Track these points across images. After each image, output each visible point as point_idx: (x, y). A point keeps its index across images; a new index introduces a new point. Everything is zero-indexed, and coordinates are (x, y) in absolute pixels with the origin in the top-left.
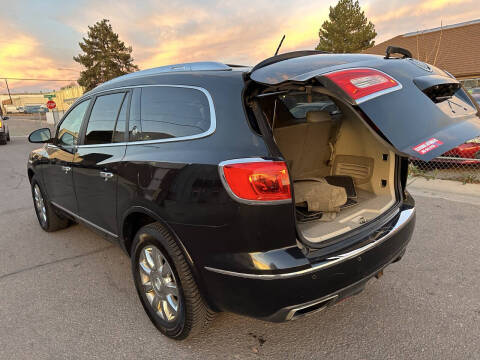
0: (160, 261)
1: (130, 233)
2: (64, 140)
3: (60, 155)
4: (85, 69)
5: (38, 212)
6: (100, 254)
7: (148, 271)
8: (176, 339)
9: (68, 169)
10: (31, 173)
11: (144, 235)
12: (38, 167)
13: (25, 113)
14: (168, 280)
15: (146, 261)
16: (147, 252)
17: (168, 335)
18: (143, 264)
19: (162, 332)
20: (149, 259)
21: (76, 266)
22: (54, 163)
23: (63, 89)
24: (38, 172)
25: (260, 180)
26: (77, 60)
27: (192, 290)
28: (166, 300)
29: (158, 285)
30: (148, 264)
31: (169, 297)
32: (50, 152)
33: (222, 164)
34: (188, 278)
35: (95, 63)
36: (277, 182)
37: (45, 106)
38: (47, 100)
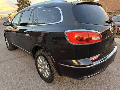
0: (44, 61)
1: (34, 52)
2: (14, 25)
3: (13, 29)
4: (18, 7)
5: (7, 45)
6: (25, 57)
7: (40, 63)
8: (49, 83)
9: (15, 33)
10: (5, 34)
11: (39, 53)
12: (7, 33)
13: (3, 19)
14: (46, 66)
15: (39, 60)
16: (40, 58)
17: (46, 81)
18: (38, 61)
19: (44, 80)
20: (40, 60)
21: (18, 60)
22: (11, 32)
23: (13, 13)
24: (7, 34)
25: (78, 37)
26: (16, 5)
27: (54, 70)
28: (45, 72)
29: (43, 67)
30: (40, 61)
31: (46, 71)
32: (10, 28)
33: (66, 32)
34: (53, 66)
35: (21, 6)
36: (83, 38)
37: (8, 17)
38: (9, 15)
